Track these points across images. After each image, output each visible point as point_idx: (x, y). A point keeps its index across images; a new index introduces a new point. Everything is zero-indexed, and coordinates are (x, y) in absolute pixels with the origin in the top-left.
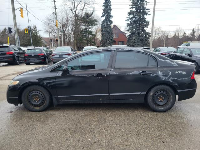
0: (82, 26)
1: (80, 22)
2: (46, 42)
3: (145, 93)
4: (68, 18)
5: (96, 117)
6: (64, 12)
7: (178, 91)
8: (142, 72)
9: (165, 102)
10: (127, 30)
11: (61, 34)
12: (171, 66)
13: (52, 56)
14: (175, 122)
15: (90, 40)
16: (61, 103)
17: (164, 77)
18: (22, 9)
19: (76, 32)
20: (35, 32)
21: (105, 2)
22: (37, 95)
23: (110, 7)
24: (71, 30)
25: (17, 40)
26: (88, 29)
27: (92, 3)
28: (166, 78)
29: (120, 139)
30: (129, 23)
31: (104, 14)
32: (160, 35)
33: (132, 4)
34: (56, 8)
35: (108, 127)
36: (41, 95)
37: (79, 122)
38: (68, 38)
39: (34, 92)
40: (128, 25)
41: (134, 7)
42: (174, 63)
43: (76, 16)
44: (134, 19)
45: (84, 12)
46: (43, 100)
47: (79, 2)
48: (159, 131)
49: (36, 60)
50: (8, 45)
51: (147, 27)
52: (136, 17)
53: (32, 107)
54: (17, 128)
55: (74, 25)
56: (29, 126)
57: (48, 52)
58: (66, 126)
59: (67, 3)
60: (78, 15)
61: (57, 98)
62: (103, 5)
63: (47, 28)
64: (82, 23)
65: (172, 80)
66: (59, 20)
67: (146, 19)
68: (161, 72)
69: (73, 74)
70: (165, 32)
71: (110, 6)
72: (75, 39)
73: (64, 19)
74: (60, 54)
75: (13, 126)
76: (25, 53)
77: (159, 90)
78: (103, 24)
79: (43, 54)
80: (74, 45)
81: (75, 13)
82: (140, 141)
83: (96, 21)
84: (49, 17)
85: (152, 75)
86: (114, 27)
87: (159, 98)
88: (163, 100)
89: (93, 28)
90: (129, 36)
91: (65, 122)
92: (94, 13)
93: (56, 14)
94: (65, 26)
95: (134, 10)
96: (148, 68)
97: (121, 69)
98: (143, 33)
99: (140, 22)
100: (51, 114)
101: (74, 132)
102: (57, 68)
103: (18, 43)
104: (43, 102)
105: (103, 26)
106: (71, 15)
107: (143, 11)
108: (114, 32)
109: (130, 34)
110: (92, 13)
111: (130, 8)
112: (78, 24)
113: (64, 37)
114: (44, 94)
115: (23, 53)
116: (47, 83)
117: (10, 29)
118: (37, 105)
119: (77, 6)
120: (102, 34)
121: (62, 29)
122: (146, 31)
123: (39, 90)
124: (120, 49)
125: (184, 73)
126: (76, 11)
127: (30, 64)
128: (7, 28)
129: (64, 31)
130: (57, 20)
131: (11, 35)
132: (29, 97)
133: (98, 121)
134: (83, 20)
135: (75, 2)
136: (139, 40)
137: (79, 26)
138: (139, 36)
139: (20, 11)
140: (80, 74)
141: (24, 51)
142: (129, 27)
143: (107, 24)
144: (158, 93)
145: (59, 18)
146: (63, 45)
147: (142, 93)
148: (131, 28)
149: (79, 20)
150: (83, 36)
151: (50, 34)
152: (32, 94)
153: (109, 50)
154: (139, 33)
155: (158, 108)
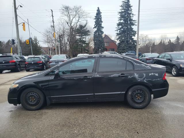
0: (77, 37)
1: (75, 33)
2: (45, 51)
3: (125, 92)
4: (65, 30)
5: (83, 114)
6: (61, 25)
7: (153, 90)
8: (121, 75)
9: (142, 100)
10: (117, 39)
11: (58, 44)
12: (145, 70)
13: (49, 63)
14: (150, 117)
15: (84, 48)
16: (53, 103)
17: (140, 78)
18: (24, 23)
19: (72, 42)
20: (35, 42)
21: (96, 15)
22: (33, 96)
23: (101, 20)
24: (67, 40)
25: (19, 50)
26: (82, 39)
27: (85, 16)
28: (142, 79)
29: (101, 131)
30: (118, 32)
31: (95, 26)
32: (147, 42)
33: (120, 16)
34: (53, 22)
35: (92, 121)
36: (37, 95)
37: (68, 118)
38: (64, 47)
39: (30, 93)
40: (118, 34)
41: (122, 19)
42: (148, 67)
43: (72, 28)
44: (122, 29)
45: (78, 24)
46: (38, 100)
47: (74, 16)
48: (135, 124)
49: (36, 67)
50: (11, 54)
51: (135, 36)
52: (124, 27)
53: (29, 107)
54: (15, 124)
55: (69, 36)
56: (26, 122)
57: (46, 60)
58: (57, 121)
59: (63, 18)
60: (73, 27)
61: (50, 99)
62: (95, 18)
63: (46, 39)
64: (76, 34)
65: (146, 81)
66: (57, 32)
67: (133, 29)
68: (137, 74)
69: (63, 77)
70: (151, 40)
71: (101, 18)
72: (70, 48)
73: (61, 30)
74: (57, 61)
75: (12, 122)
76: (26, 61)
77: (136, 90)
78: (95, 34)
79: (42, 61)
80: (70, 53)
81: (71, 25)
82: (118, 132)
83: (88, 31)
84: (48, 30)
85: (129, 77)
86: (105, 36)
87: (136, 96)
88: (141, 98)
89: (87, 38)
90: (118, 44)
91: (57, 118)
92: (87, 25)
93: (54, 27)
94: (62, 37)
95: (122, 21)
96: (126, 71)
97: (103, 72)
98: (131, 41)
99: (128, 32)
100: (45, 112)
101: (63, 126)
102: (50, 73)
103: (20, 52)
104: (38, 101)
105: (95, 36)
106: (67, 27)
107: (130, 23)
108: (105, 40)
109: (120, 42)
110: (86, 25)
111: (119, 20)
112: (73, 35)
113: (60, 46)
114: (39, 95)
115: (24, 61)
116: (42, 86)
117: (13, 41)
118: (33, 105)
119: (72, 20)
120: (95, 43)
121: (59, 39)
122: (134, 39)
123: (35, 91)
124: (102, 56)
125: (157, 75)
126: (71, 24)
127: (30, 70)
128: (11, 40)
129: (60, 41)
130: (55, 32)
131: (14, 46)
132: (26, 98)
133: (84, 117)
134: (78, 31)
135: (71, 16)
136: (128, 47)
137: (74, 36)
138: (128, 44)
139: (23, 25)
140: (69, 77)
141: (25, 59)
142: (118, 36)
143: (99, 34)
144: (135, 92)
145: (57, 30)
146: (60, 53)
147: (122, 92)
148: (120, 37)
149: (74, 31)
150: (78, 45)
151: (49, 44)
152: (29, 95)
153: (93, 56)
154: (127, 42)
155: (137, 105)
